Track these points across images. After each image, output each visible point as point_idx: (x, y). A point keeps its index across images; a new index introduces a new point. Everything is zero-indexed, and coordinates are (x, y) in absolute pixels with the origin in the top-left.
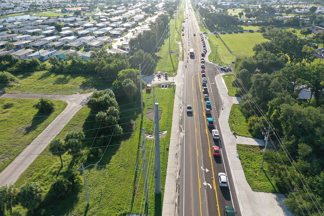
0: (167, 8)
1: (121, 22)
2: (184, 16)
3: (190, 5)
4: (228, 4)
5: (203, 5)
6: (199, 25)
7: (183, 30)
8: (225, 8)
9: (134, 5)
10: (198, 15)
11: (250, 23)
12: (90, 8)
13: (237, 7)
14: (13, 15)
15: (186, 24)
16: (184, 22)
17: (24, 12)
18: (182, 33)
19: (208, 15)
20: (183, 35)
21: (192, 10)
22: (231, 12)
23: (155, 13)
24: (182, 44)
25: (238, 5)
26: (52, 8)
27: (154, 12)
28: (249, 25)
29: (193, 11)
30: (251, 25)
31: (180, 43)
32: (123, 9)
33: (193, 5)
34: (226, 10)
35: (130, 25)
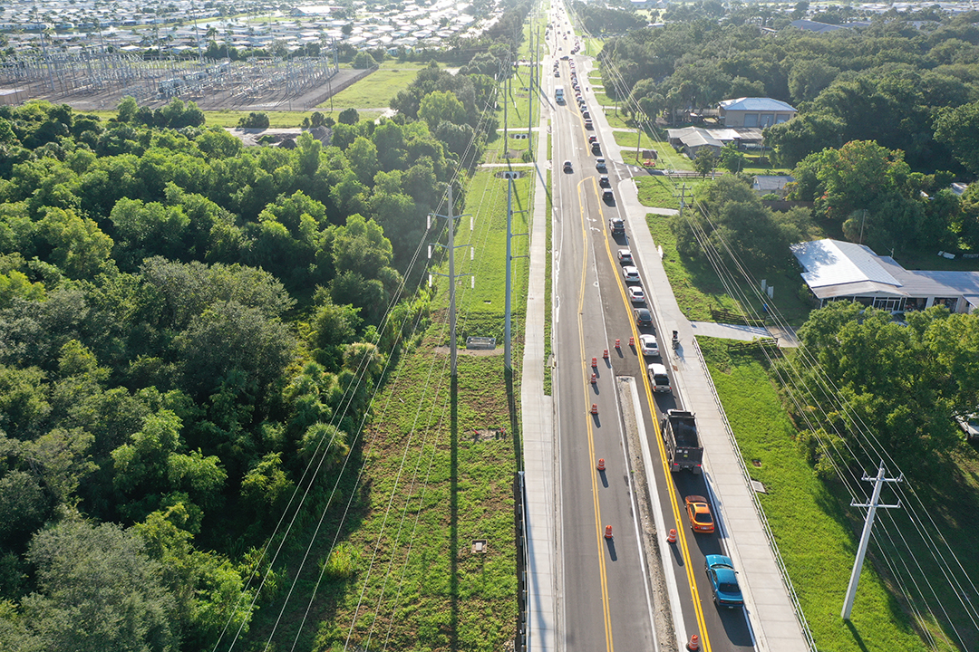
0: (512, 7)
1: (437, 26)
3: (561, 5)
17: (214, 16)
19: (589, 10)
20: (548, 39)
21: (565, 11)
24: (547, 46)
26: (256, 9)
34: (634, 11)
35: (457, 29)
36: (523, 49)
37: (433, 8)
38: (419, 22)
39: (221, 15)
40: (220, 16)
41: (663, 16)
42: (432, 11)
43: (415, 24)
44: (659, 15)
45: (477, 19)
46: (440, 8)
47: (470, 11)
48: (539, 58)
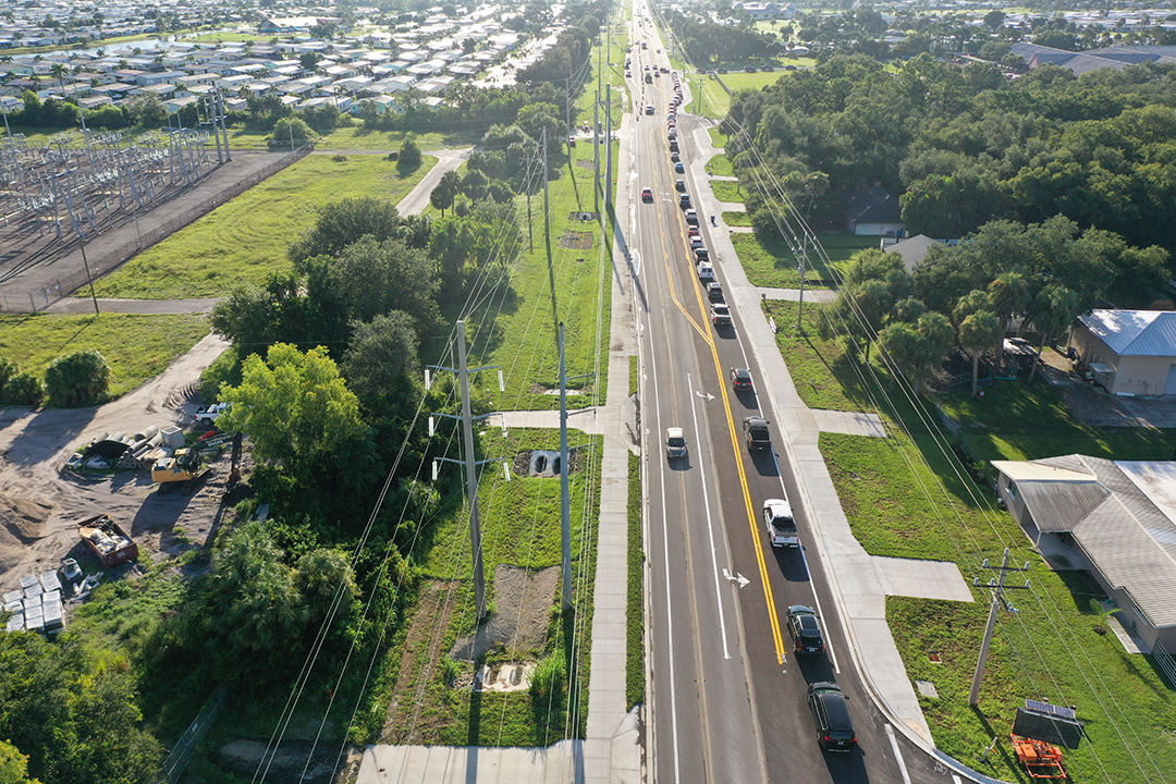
0: (578, 18)
1: (460, 51)
2: (630, 37)
3: (647, 13)
4: (760, 7)
5: (685, 12)
6: (670, 57)
7: (627, 68)
8: (750, 18)
9: (471, 10)
10: (669, 36)
11: (805, 51)
12: (344, 20)
13: (786, 16)
14: (118, 39)
15: (634, 56)
16: (629, 51)
17: (145, 32)
18: (626, 72)
19: (692, 28)
20: (629, 76)
21: (652, 23)
22: (764, 27)
23: (544, 30)
24: (628, 92)
25: (790, 9)
26: (217, 21)
27: (541, 28)
28: (801, 56)
29: (654, 26)
30: (806, 56)
31: (623, 89)
32: (443, 21)
33: (654, 12)
34: (751, 24)
35: (487, 57)
36: (586, 100)
37: (466, 19)
38: (433, 44)
39: (157, 30)
40: (154, 33)
41: (799, 34)
42: (463, 24)
43: (427, 48)
44: (792, 32)
45: (522, 40)
46: (476, 18)
47: (516, 25)
48: (613, 124)
